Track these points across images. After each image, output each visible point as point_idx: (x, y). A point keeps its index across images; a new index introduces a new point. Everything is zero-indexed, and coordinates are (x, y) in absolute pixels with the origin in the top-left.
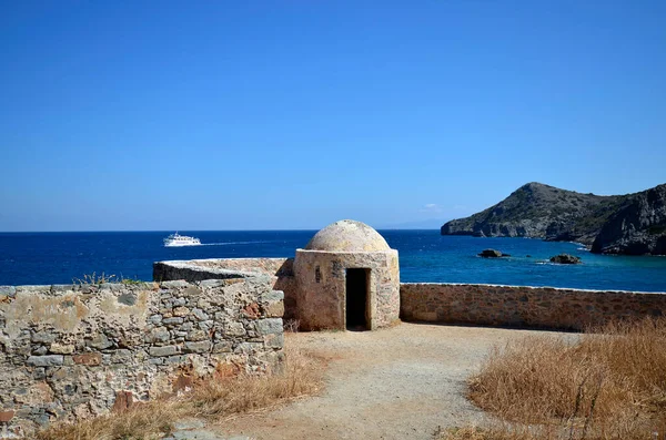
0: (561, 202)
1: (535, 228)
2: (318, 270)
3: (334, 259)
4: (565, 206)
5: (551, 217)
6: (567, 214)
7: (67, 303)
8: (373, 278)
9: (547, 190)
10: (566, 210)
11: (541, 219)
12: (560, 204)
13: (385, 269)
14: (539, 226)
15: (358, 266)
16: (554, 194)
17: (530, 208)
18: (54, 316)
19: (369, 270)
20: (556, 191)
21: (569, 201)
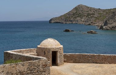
0: (90, 11)
1: (81, 21)
2: (45, 52)
3: (49, 49)
4: (91, 13)
5: (87, 17)
6: (92, 16)
7: (13, 67)
8: (58, 53)
9: (86, 7)
10: (91, 14)
11: (83, 17)
12: (90, 12)
13: (61, 51)
14: (83, 20)
15: (55, 51)
16: (87, 9)
17: (80, 13)
18: (11, 70)
19: (57, 51)
20: (88, 8)
21: (92, 11)
